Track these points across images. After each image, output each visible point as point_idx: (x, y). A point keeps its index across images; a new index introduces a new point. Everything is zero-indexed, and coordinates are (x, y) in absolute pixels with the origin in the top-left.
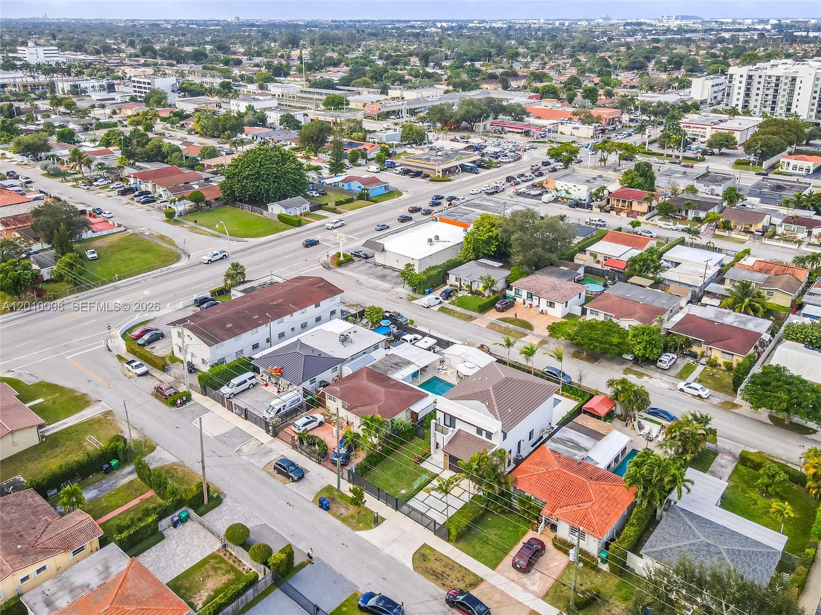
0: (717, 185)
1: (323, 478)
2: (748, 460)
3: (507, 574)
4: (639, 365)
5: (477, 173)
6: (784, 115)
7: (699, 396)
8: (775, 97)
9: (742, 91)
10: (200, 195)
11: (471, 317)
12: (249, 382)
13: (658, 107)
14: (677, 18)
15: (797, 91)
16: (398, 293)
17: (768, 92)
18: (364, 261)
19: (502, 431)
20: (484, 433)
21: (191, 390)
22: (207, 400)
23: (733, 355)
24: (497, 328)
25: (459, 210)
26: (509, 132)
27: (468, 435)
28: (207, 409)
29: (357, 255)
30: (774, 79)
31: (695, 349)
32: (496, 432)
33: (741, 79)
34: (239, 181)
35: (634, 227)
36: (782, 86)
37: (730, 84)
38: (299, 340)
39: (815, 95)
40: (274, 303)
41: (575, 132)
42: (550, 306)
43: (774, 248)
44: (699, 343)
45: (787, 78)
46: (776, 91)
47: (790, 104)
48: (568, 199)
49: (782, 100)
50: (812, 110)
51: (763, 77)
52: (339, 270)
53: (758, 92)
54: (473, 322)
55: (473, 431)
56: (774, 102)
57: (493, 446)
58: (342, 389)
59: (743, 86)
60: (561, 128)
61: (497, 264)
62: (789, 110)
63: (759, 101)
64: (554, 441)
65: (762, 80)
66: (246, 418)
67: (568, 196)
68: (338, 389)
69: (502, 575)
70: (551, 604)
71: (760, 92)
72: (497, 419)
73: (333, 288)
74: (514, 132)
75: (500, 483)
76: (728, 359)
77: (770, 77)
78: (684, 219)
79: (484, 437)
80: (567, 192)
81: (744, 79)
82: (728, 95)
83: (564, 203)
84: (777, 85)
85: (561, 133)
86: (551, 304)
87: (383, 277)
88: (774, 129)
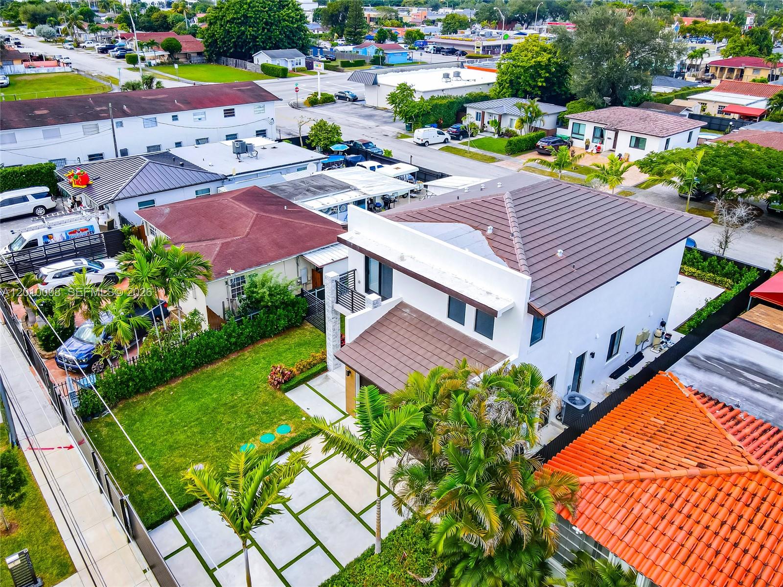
10: (174, 42)
11: (493, 158)
16: (383, 131)
18: (349, 103)
19: (531, 310)
20: (470, 312)
27: (423, 321)
29: (342, 96)
32: (510, 311)
34: (222, 26)
42: (636, 145)
54: (496, 164)
55: (437, 308)
57: (492, 356)
58: (173, 211)
64: (696, 364)
68: (167, 210)
73: (267, 96)
75: (502, 497)
79: (468, 329)
86: (638, 143)
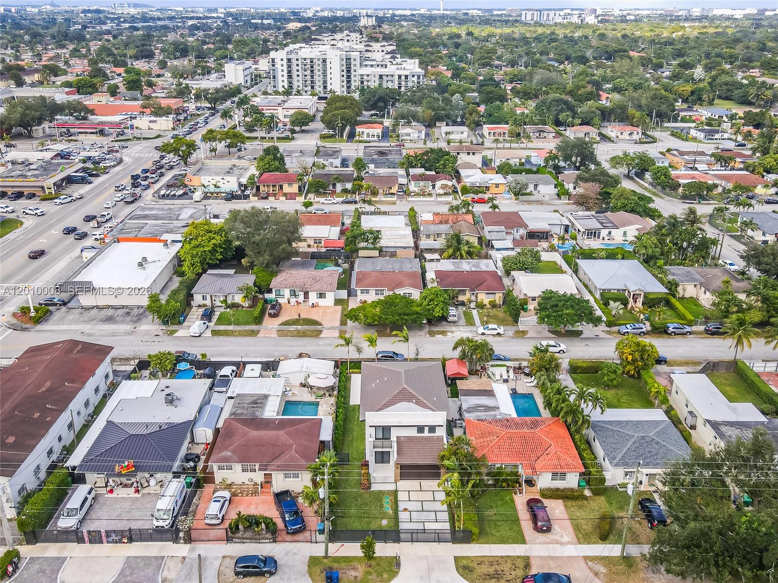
0: (335, 158)
1: (295, 554)
2: (578, 367)
3: (537, 541)
4: (434, 325)
5: (90, 183)
6: (322, 92)
7: (499, 334)
8: (312, 77)
9: (285, 73)
11: (253, 331)
12: (90, 497)
13: (217, 92)
14: (129, 6)
15: (329, 71)
16: (147, 331)
17: (306, 73)
18: (64, 309)
20: (426, 429)
21: (16, 547)
22: (46, 548)
23: (495, 293)
24: (289, 334)
25: (127, 225)
26: (80, 133)
27: (410, 439)
28: (58, 558)
29: (50, 303)
30: (308, 61)
31: (461, 298)
33: (282, 62)
35: (307, 208)
36: (316, 67)
37: (273, 68)
38: (109, 423)
39: (343, 73)
40: (43, 389)
41: (152, 125)
42: (321, 297)
43: (419, 203)
44: (463, 292)
45: (319, 60)
46: (312, 71)
47: (325, 82)
48: (218, 193)
49: (318, 79)
50: (343, 86)
51: (300, 60)
52: (39, 327)
53: (298, 73)
54: (260, 336)
55: (413, 433)
56: (312, 82)
57: (439, 438)
58: (234, 452)
59: (285, 68)
60: (135, 123)
61: (232, 272)
62: (325, 87)
63: (301, 81)
65: (299, 62)
66: (131, 540)
67: (217, 190)
68: (229, 453)
69: (536, 544)
70: (589, 543)
71: (300, 73)
72: (434, 411)
73: (98, 347)
74: (86, 133)
76: (491, 298)
77: (305, 59)
78: (334, 192)
79: (426, 434)
80: (215, 186)
81: (285, 62)
82: (274, 77)
83: (216, 198)
84: (312, 67)
85: (137, 128)
86: (321, 295)
87: (110, 319)
88: (341, 104)
